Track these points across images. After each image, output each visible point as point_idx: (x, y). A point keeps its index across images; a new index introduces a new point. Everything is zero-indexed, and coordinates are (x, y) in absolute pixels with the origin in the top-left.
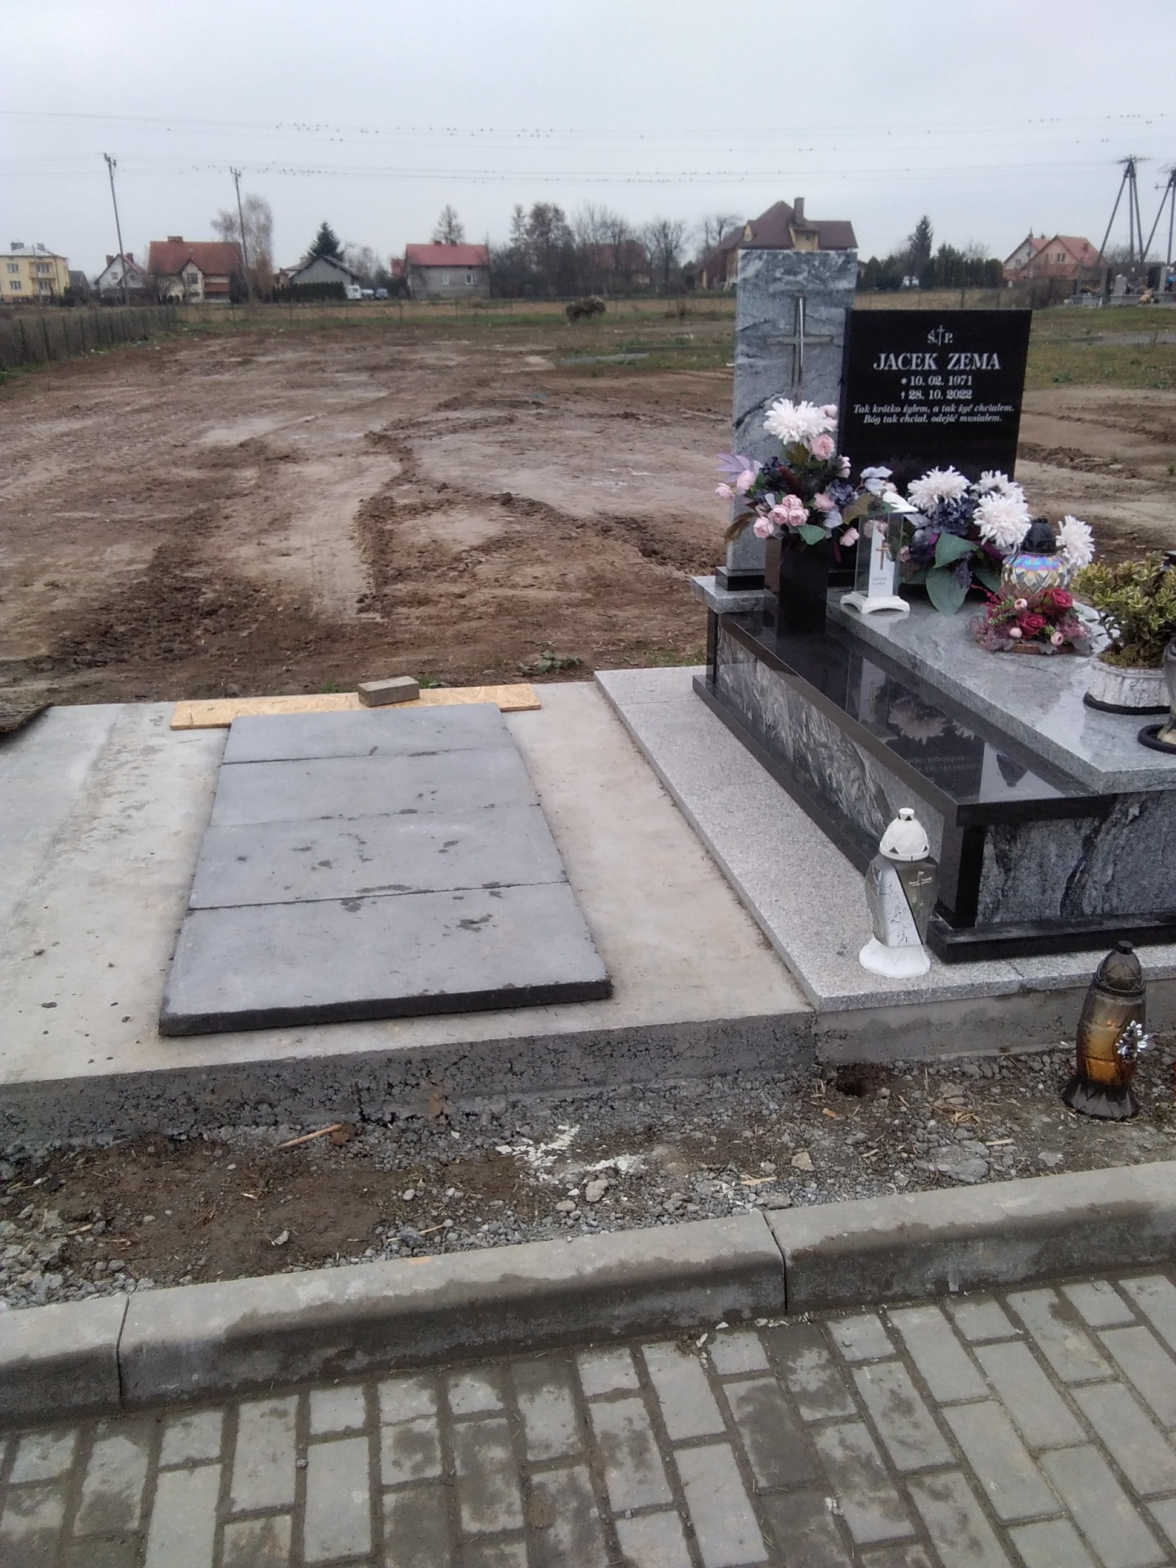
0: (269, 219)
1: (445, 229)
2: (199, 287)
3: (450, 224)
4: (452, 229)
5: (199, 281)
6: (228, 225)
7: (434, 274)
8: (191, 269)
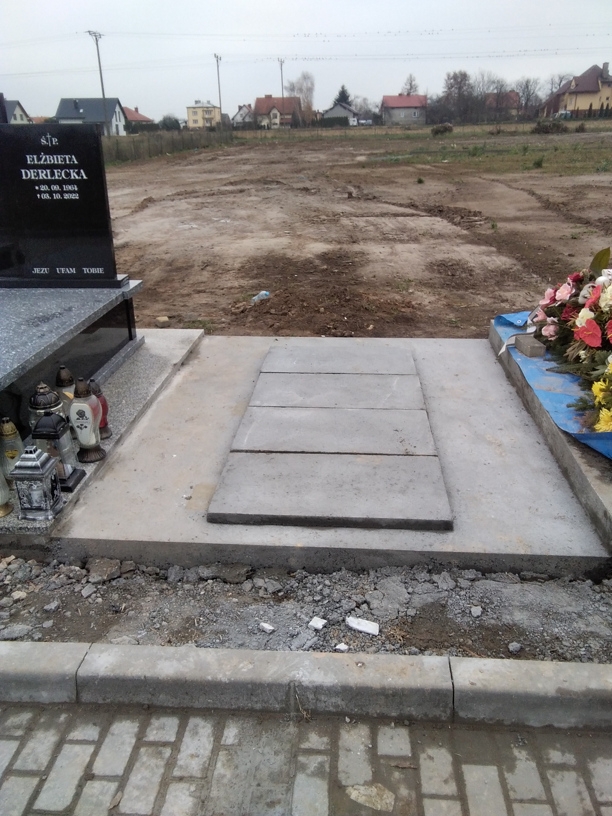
0: (312, 84)
1: (408, 87)
2: (277, 121)
3: (411, 84)
4: (412, 87)
5: (278, 117)
6: (292, 88)
7: (396, 112)
8: (275, 111)
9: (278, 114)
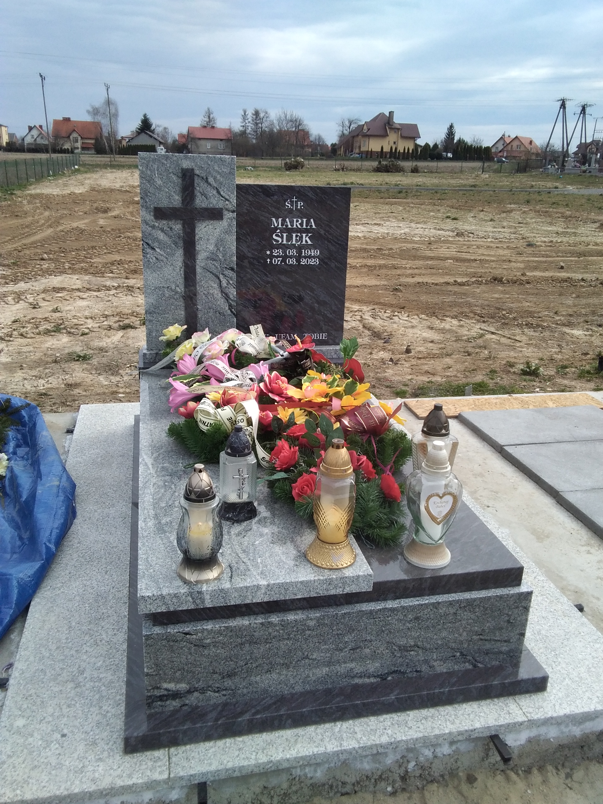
0: (117, 110)
1: (207, 120)
2: (79, 145)
3: (209, 117)
4: (211, 120)
5: (79, 141)
6: (95, 112)
7: (202, 142)
8: (75, 135)
9: (79, 138)
